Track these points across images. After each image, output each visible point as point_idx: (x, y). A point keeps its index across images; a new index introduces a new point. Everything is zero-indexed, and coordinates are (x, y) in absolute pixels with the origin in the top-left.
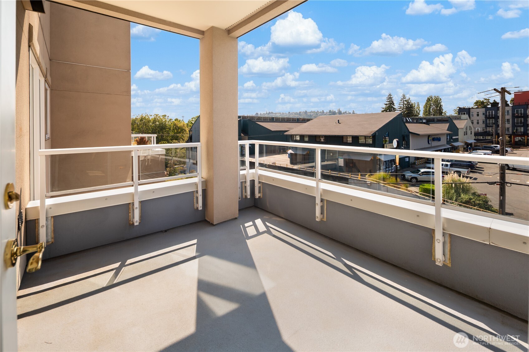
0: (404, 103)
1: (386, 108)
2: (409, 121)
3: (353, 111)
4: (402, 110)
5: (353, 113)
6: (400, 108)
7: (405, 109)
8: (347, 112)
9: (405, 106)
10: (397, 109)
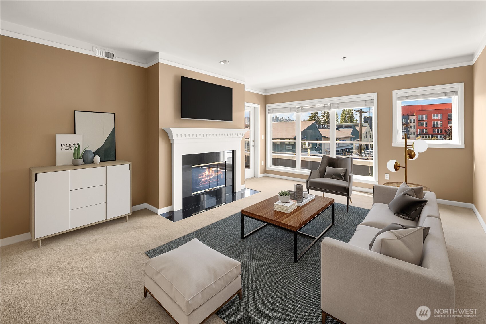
0: (325, 113)
1: (312, 116)
2: (324, 127)
3: (289, 118)
4: (324, 118)
5: (289, 119)
6: (322, 116)
7: (326, 117)
8: (283, 119)
9: (326, 115)
10: (320, 117)
